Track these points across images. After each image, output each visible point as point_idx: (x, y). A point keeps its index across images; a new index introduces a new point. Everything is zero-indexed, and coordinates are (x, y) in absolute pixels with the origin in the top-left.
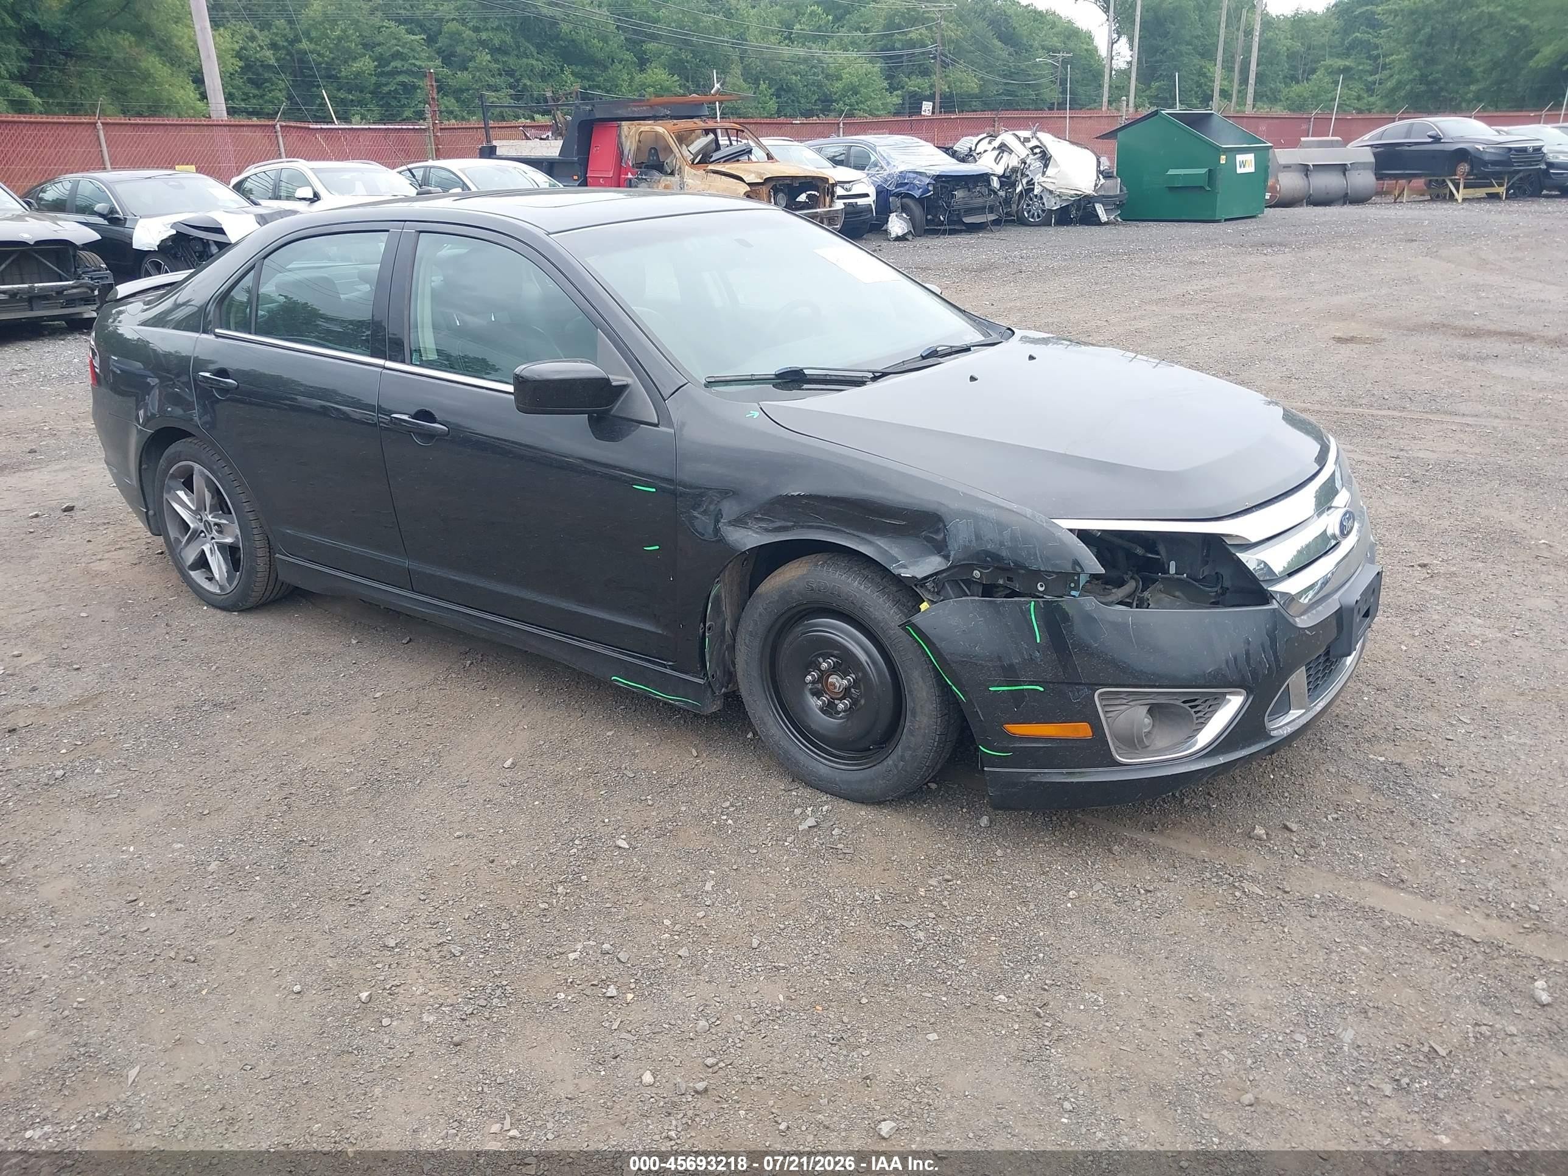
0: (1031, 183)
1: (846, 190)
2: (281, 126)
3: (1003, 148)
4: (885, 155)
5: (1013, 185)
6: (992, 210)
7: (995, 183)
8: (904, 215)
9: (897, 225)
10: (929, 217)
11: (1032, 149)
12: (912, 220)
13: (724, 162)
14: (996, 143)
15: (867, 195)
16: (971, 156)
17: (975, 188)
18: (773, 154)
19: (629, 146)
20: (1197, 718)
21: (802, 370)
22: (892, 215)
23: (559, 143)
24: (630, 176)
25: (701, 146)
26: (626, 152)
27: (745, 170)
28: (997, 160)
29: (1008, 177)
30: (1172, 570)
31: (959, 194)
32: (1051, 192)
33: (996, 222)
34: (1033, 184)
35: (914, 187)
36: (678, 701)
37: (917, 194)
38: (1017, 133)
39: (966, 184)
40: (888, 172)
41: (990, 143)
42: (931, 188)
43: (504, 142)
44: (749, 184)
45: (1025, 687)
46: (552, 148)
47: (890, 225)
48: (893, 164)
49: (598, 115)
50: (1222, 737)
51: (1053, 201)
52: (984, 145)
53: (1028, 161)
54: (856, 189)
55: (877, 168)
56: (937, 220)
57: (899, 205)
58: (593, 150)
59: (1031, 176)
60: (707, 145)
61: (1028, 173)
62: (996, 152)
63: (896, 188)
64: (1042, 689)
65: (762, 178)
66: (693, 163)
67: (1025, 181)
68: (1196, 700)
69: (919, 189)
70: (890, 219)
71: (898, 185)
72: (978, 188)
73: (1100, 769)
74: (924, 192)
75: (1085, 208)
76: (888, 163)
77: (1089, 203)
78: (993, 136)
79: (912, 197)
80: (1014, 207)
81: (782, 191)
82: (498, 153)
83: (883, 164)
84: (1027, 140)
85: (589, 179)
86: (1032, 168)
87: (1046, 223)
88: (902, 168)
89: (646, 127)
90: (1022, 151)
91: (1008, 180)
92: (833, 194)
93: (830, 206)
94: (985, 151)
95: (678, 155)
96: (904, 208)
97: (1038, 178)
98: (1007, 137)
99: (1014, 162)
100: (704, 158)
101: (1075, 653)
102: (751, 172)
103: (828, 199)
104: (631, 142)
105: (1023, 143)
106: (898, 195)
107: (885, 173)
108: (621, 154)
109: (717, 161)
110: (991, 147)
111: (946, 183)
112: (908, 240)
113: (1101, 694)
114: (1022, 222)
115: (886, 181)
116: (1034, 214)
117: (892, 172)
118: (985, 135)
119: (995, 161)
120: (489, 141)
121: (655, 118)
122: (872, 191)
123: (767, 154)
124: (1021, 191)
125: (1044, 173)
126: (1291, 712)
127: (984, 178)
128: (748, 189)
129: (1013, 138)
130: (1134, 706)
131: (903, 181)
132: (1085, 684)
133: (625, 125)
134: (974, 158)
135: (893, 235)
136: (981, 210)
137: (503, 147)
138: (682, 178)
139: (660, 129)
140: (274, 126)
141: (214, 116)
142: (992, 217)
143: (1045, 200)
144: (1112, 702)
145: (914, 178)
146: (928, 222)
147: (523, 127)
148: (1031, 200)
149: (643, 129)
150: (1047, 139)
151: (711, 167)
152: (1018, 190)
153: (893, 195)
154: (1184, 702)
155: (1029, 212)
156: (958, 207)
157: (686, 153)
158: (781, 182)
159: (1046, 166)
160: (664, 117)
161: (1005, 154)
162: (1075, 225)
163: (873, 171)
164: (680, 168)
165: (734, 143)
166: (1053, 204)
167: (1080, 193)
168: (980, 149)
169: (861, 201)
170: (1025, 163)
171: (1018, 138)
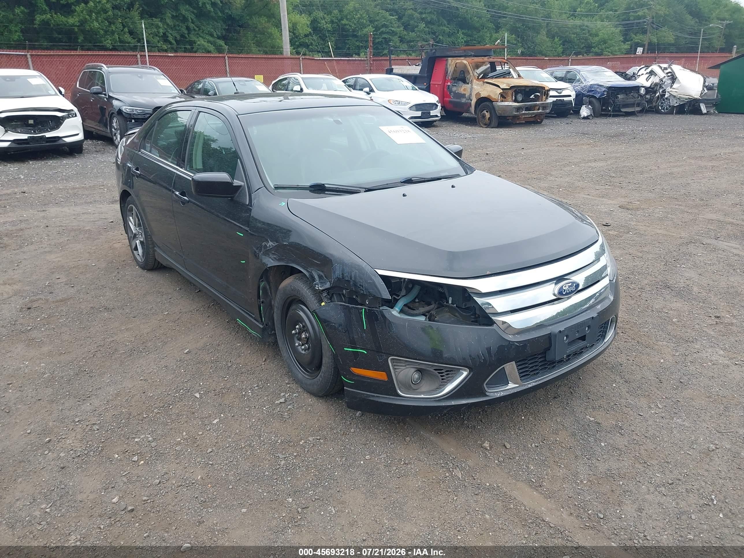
0: (664, 91)
1: (559, 93)
2: (302, 58)
3: (652, 73)
4: (584, 76)
5: (655, 92)
6: (638, 105)
7: (642, 91)
8: (590, 106)
9: (585, 111)
10: (604, 108)
11: (667, 73)
12: (594, 110)
13: (495, 78)
14: (649, 70)
15: (570, 96)
16: (634, 76)
17: (630, 93)
18: (521, 74)
19: (451, 69)
20: (442, 379)
21: (324, 185)
22: (583, 106)
23: (419, 68)
24: (449, 84)
25: (483, 70)
26: (449, 72)
27: (502, 82)
28: (647, 80)
29: (652, 88)
30: (450, 302)
31: (620, 96)
32: (675, 96)
33: (641, 112)
34: (665, 92)
35: (595, 91)
36: (255, 334)
37: (598, 96)
38: (660, 65)
39: (626, 92)
40: (584, 84)
41: (645, 70)
42: (605, 93)
43: (397, 67)
44: (502, 89)
45: (359, 350)
46: (415, 70)
47: (581, 111)
48: (587, 80)
49: (438, 54)
50: (454, 391)
51: (675, 101)
52: (643, 71)
53: (664, 80)
54: (564, 93)
55: (579, 83)
56: (608, 109)
57: (588, 101)
58: (434, 71)
59: (664, 88)
60: (486, 69)
61: (663, 86)
62: (648, 75)
63: (588, 92)
64: (366, 353)
65: (509, 86)
66: (478, 78)
67: (661, 91)
68: (442, 370)
69: (599, 93)
70: (582, 108)
71: (589, 91)
72: (632, 94)
73: (391, 397)
74: (601, 96)
75: (694, 105)
76: (585, 80)
77: (697, 103)
78: (648, 67)
79: (595, 97)
80: (654, 104)
81: (521, 93)
82: (394, 71)
83: (582, 80)
84: (666, 69)
85: (431, 85)
86: (666, 84)
87: (670, 113)
88: (592, 83)
89: (459, 61)
90: (661, 74)
91: (650, 90)
92: (548, 94)
93: (545, 101)
94: (642, 74)
95: (471, 74)
96: (590, 103)
97: (668, 89)
98: (655, 68)
99: (656, 80)
100: (485, 75)
101: (380, 337)
102: (504, 83)
103: (544, 97)
104: (451, 68)
105: (663, 71)
106: (588, 96)
107: (583, 85)
108: (446, 73)
109: (492, 77)
110: (646, 72)
111: (614, 90)
112: (590, 119)
113: (392, 359)
114: (658, 112)
115: (583, 89)
116: (664, 108)
117: (586, 84)
118: (644, 66)
119: (646, 80)
120: (391, 66)
121: (465, 56)
122: (573, 94)
123: (518, 75)
124: (659, 96)
125: (671, 87)
126: (509, 385)
127: (637, 88)
128: (502, 91)
129: (658, 68)
130: (408, 368)
131: (591, 89)
132: (384, 353)
133: (450, 59)
134: (636, 78)
135: (582, 116)
136: (632, 105)
137: (397, 69)
138: (472, 85)
139: (465, 62)
140: (299, 58)
141: (285, 53)
142: (638, 109)
143: (671, 101)
144: (399, 364)
145: (597, 88)
146: (603, 110)
147: (408, 59)
148: (664, 100)
149: (457, 61)
150: (677, 69)
151: (486, 80)
152: (657, 95)
153: (586, 96)
154: (435, 370)
155: (662, 107)
156: (619, 103)
157: (475, 74)
158: (519, 88)
159: (673, 83)
160: (470, 56)
161: (652, 77)
162: (687, 114)
163: (577, 84)
164: (472, 80)
165: (503, 68)
166: (674, 103)
167: (691, 97)
168: (640, 73)
169: (566, 99)
170: (663, 81)
171: (661, 67)
